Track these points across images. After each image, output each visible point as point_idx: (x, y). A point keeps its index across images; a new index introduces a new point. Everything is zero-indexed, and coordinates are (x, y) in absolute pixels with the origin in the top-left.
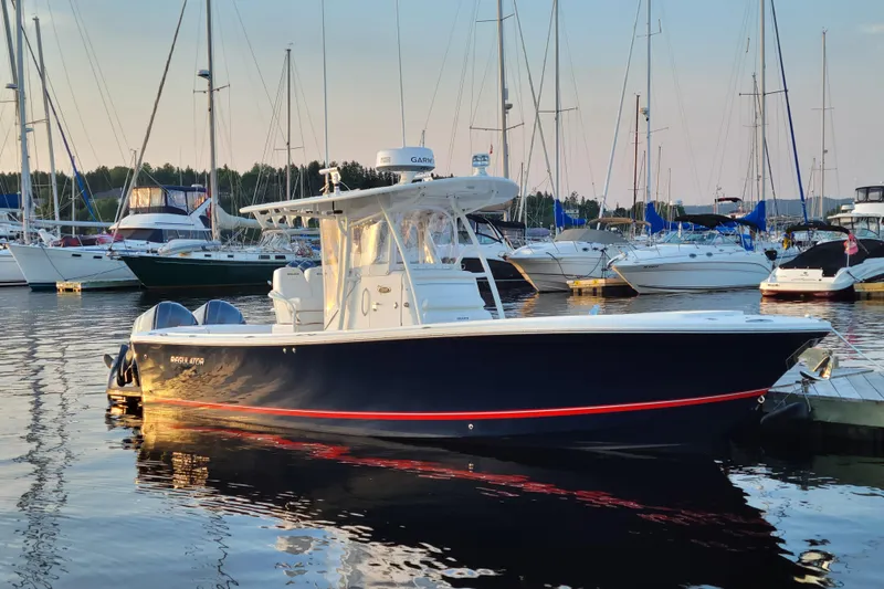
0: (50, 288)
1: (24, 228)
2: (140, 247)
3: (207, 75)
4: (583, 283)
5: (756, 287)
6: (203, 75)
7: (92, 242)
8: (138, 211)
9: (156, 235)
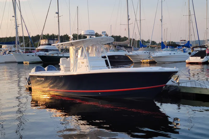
0: (22, 63)
1: (16, 49)
2: (42, 53)
3: (58, 13)
4: (144, 61)
5: (185, 61)
6: (57, 13)
7: (31, 52)
8: (42, 45)
9: (46, 50)
